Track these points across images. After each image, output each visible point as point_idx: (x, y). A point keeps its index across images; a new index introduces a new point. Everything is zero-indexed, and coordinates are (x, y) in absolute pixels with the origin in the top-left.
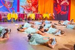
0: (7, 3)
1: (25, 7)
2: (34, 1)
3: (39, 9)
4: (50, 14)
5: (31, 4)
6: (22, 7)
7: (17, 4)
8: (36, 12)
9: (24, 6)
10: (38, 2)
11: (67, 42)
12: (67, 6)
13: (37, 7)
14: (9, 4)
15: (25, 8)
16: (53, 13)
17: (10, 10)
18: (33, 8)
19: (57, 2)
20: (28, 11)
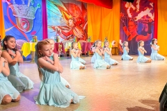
1: (59, 29)
2: (78, 16)
3: (88, 34)
4: (113, 42)
5: (71, 22)
7: (41, 22)
8: (83, 39)
9: (56, 27)
10: (86, 17)
11: (148, 96)
12: (149, 24)
13: (84, 28)
14: (24, 24)
16: (120, 41)
17: (27, 36)
19: (127, 15)
20: (66, 38)
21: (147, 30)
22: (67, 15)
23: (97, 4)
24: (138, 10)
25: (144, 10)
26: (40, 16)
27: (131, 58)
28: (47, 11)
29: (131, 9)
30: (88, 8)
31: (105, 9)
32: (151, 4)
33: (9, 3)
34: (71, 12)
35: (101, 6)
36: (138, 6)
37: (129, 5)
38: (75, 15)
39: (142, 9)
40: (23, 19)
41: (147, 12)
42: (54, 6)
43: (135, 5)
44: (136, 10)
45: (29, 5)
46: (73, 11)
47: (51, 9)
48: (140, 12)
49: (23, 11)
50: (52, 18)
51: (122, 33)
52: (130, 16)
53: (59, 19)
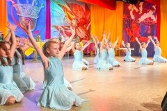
0: (23, 19)
1: (62, 29)
3: (91, 34)
6: (57, 28)
7: (45, 21)
8: (85, 39)
9: (59, 27)
11: (150, 99)
12: (152, 26)
13: (87, 29)
15: (62, 32)
18: (80, 30)
19: (130, 17)
21: (149, 32)
22: (70, 15)
23: (101, 6)
24: (141, 12)
25: (146, 12)
26: (44, 16)
27: (134, 59)
28: (51, 11)
29: (134, 11)
30: (91, 9)
31: (109, 11)
32: (154, 7)
33: (13, 2)
35: (104, 7)
36: (141, 8)
37: (132, 7)
38: (79, 15)
39: (145, 11)
40: (27, 19)
41: (150, 14)
42: (58, 6)
43: (138, 7)
44: (139, 12)
45: (33, 5)
46: (77, 11)
47: (55, 9)
48: (142, 14)
49: (27, 11)
50: (55, 18)
51: (125, 34)
52: (133, 17)
53: (62, 19)
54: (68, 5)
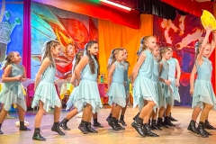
19: (165, 40)
20: (61, 75)
22: (65, 37)
23: (115, 22)
24: (182, 33)
25: (191, 33)
26: (20, 38)
28: (32, 30)
29: (171, 32)
30: (100, 27)
31: (128, 30)
34: (71, 32)
35: (121, 24)
36: (182, 26)
37: (167, 24)
38: (78, 37)
39: (189, 31)
41: (197, 36)
42: (43, 22)
43: (177, 24)
44: (179, 32)
46: (75, 30)
47: (39, 28)
48: (185, 36)
50: (38, 43)
52: (169, 41)
54: (61, 20)
